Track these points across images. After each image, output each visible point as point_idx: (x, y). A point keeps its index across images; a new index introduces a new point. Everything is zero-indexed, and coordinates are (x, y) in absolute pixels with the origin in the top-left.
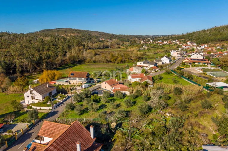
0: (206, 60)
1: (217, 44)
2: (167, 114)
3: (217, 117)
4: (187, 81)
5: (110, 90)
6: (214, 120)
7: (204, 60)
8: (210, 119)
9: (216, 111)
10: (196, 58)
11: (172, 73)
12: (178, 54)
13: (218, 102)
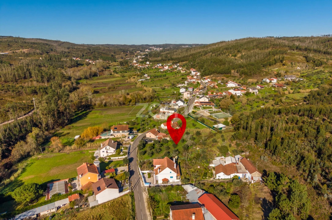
0: (211, 103)
1: (218, 77)
2: (198, 148)
3: (219, 146)
4: (201, 123)
5: (155, 138)
6: (218, 148)
7: (210, 103)
8: (216, 147)
9: (219, 143)
10: (204, 101)
11: (189, 118)
12: (188, 94)
13: (219, 138)
